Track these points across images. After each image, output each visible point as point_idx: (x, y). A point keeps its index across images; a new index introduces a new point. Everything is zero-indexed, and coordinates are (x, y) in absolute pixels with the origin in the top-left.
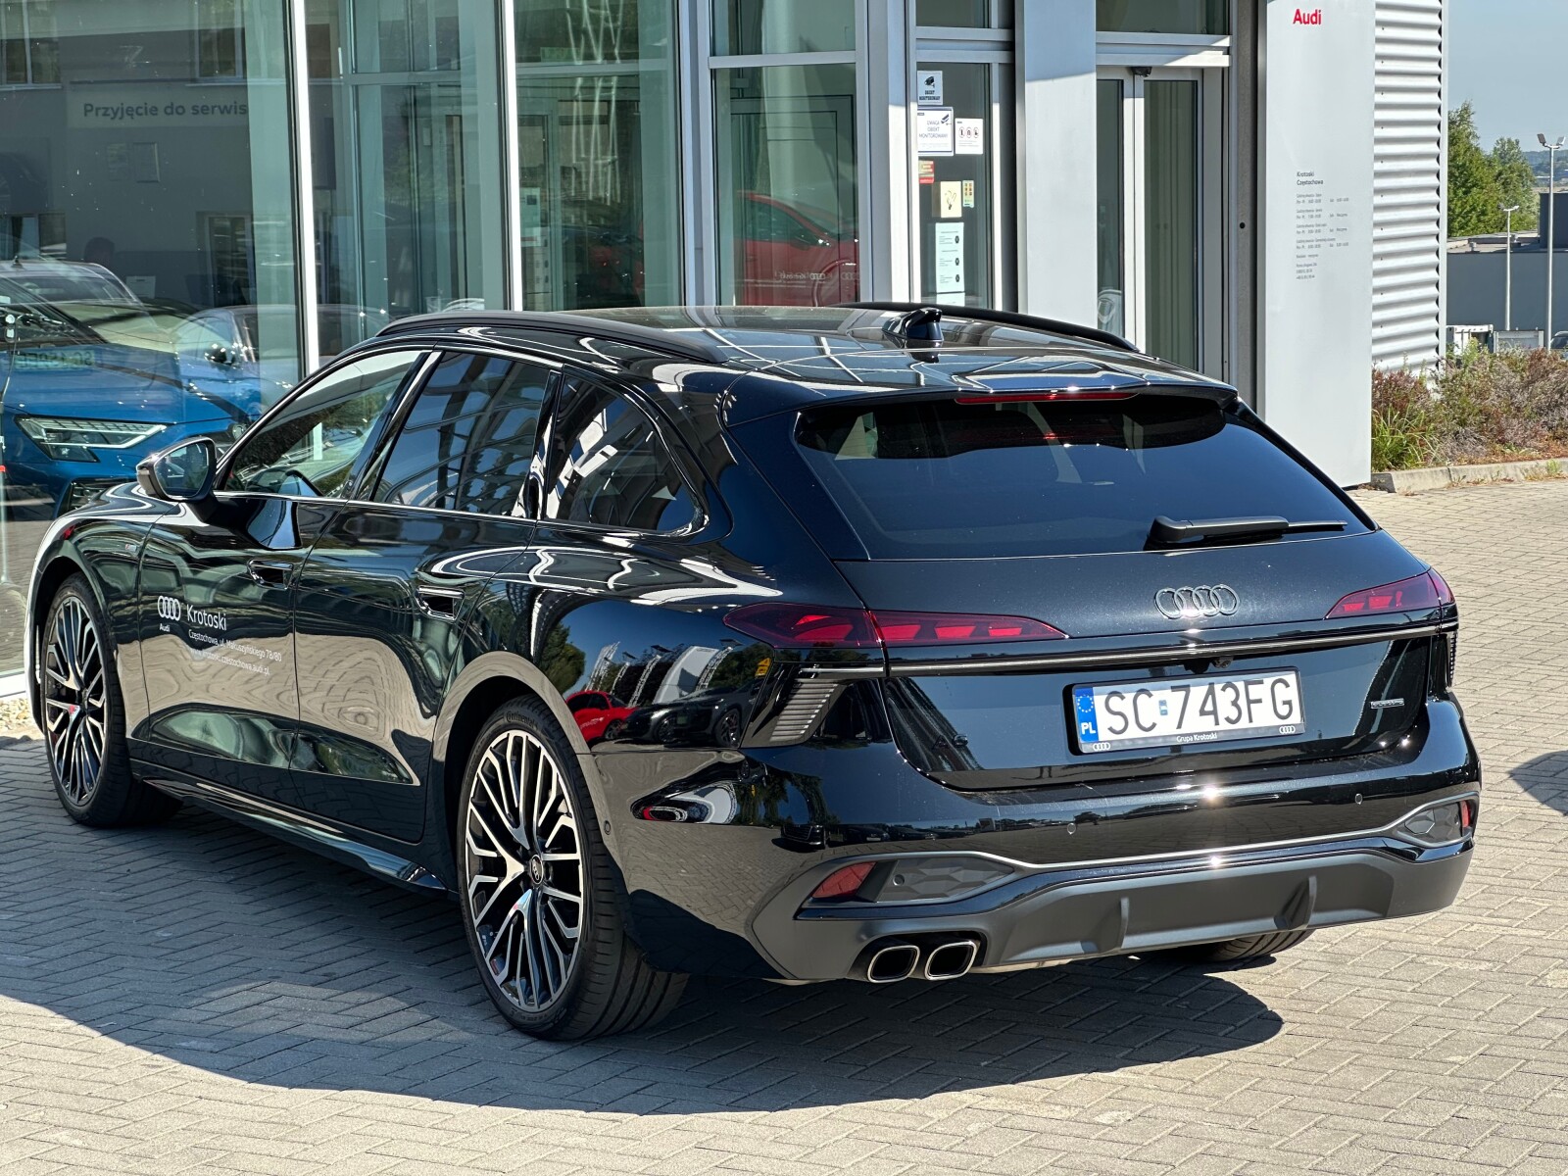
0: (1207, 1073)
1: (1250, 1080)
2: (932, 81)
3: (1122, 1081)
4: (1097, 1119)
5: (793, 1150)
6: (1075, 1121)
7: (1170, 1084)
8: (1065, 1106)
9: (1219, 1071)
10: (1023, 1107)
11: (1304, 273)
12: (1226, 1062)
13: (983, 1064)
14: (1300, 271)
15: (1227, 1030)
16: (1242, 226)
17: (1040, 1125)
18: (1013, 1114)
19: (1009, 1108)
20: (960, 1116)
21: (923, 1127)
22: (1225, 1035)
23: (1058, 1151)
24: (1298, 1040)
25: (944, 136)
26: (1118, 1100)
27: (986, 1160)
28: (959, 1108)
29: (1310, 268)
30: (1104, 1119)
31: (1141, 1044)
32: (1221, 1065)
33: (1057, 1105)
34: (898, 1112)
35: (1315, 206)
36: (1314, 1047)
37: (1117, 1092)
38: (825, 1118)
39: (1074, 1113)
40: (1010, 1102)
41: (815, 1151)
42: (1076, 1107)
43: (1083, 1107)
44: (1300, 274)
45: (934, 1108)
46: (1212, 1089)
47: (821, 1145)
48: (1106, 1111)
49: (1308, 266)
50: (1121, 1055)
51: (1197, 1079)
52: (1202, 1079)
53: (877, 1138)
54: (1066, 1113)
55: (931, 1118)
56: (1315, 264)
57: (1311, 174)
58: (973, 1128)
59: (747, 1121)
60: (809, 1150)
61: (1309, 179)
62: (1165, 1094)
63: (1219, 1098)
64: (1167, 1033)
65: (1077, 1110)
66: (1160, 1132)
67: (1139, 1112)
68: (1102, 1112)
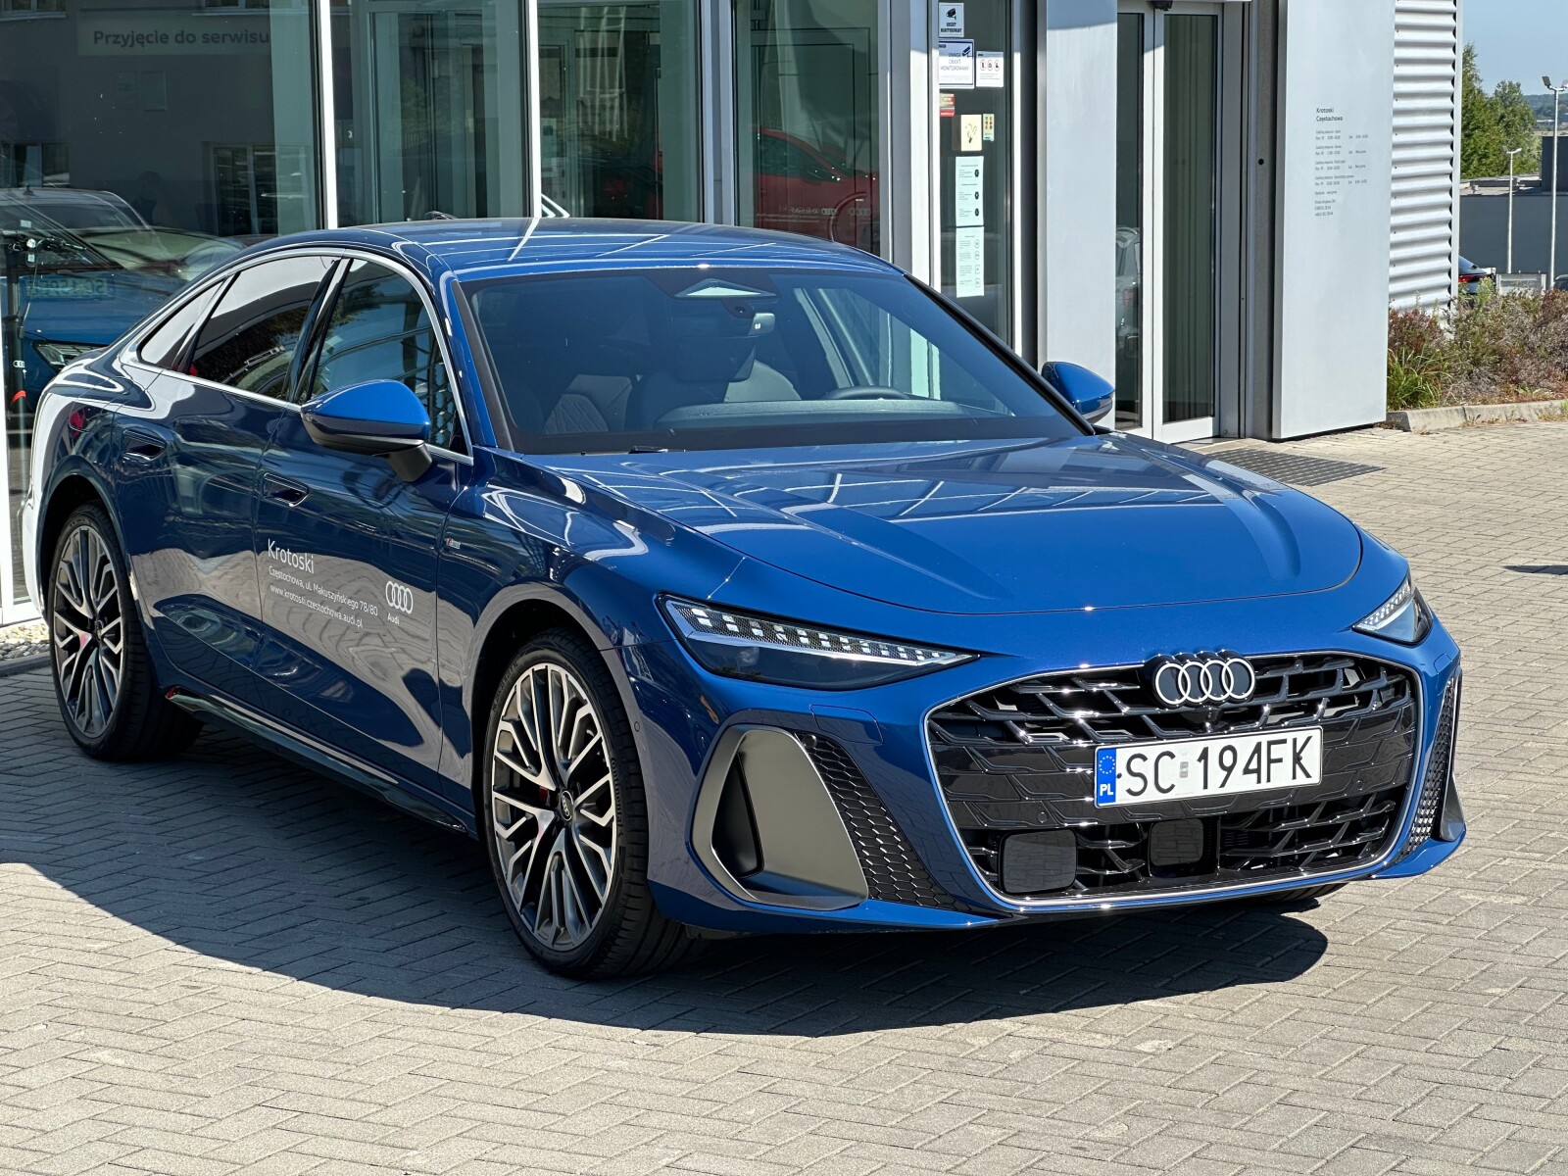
0: (1246, 1003)
1: (1290, 1011)
2: (954, 13)
3: (1161, 1011)
4: (1138, 1047)
5: (837, 1075)
6: (1117, 1049)
7: (1210, 1013)
8: (1105, 1034)
9: (1258, 1001)
10: (1064, 1035)
11: (1323, 209)
12: (1265, 993)
13: (1022, 992)
14: (1318, 208)
15: (1265, 961)
16: (1261, 162)
17: (1081, 1052)
18: (1054, 1042)
19: (1050, 1036)
20: (1002, 1044)
21: (964, 1054)
22: (1262, 966)
23: (1100, 1078)
24: (1336, 972)
25: (966, 68)
26: (1158, 1030)
27: (1029, 1087)
28: (1000, 1035)
29: (1328, 204)
30: (1146, 1047)
31: (1179, 974)
32: (1261, 995)
33: (1097, 1033)
34: (939, 1039)
35: (1334, 142)
36: (1352, 978)
37: (1157, 1021)
38: (866, 1044)
39: (1115, 1041)
40: (1051, 1030)
41: (858, 1077)
42: (1117, 1036)
43: (1124, 1036)
44: (1319, 211)
45: (975, 1036)
46: (1252, 1019)
47: (864, 1071)
48: (1148, 1039)
49: (1326, 202)
50: (1160, 985)
51: (1236, 1009)
52: (1241, 1009)
53: (919, 1064)
54: (1107, 1042)
55: (973, 1046)
56: (1334, 201)
57: (1330, 111)
58: (1015, 1055)
59: (789, 1047)
60: (852, 1076)
61: (1329, 115)
62: (1205, 1024)
63: (1259, 1027)
64: (1205, 964)
65: (1118, 1039)
66: (1202, 1061)
67: (1180, 1040)
68: (1142, 1040)
